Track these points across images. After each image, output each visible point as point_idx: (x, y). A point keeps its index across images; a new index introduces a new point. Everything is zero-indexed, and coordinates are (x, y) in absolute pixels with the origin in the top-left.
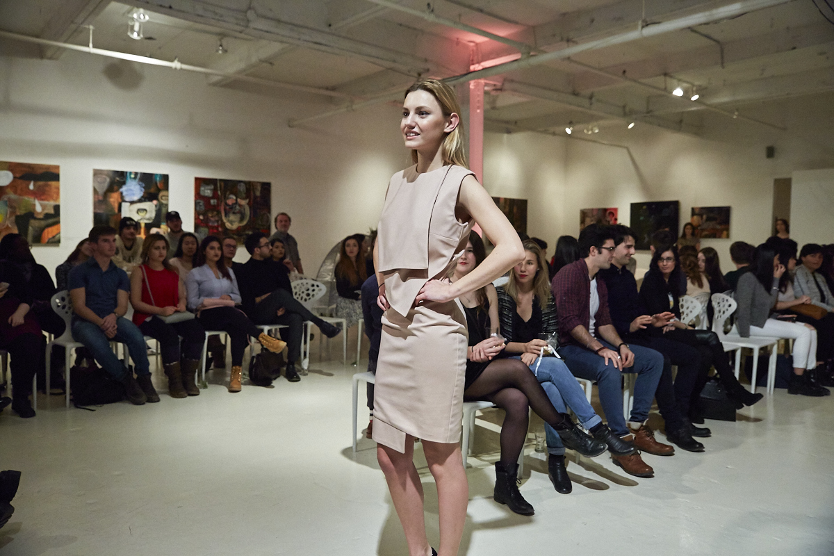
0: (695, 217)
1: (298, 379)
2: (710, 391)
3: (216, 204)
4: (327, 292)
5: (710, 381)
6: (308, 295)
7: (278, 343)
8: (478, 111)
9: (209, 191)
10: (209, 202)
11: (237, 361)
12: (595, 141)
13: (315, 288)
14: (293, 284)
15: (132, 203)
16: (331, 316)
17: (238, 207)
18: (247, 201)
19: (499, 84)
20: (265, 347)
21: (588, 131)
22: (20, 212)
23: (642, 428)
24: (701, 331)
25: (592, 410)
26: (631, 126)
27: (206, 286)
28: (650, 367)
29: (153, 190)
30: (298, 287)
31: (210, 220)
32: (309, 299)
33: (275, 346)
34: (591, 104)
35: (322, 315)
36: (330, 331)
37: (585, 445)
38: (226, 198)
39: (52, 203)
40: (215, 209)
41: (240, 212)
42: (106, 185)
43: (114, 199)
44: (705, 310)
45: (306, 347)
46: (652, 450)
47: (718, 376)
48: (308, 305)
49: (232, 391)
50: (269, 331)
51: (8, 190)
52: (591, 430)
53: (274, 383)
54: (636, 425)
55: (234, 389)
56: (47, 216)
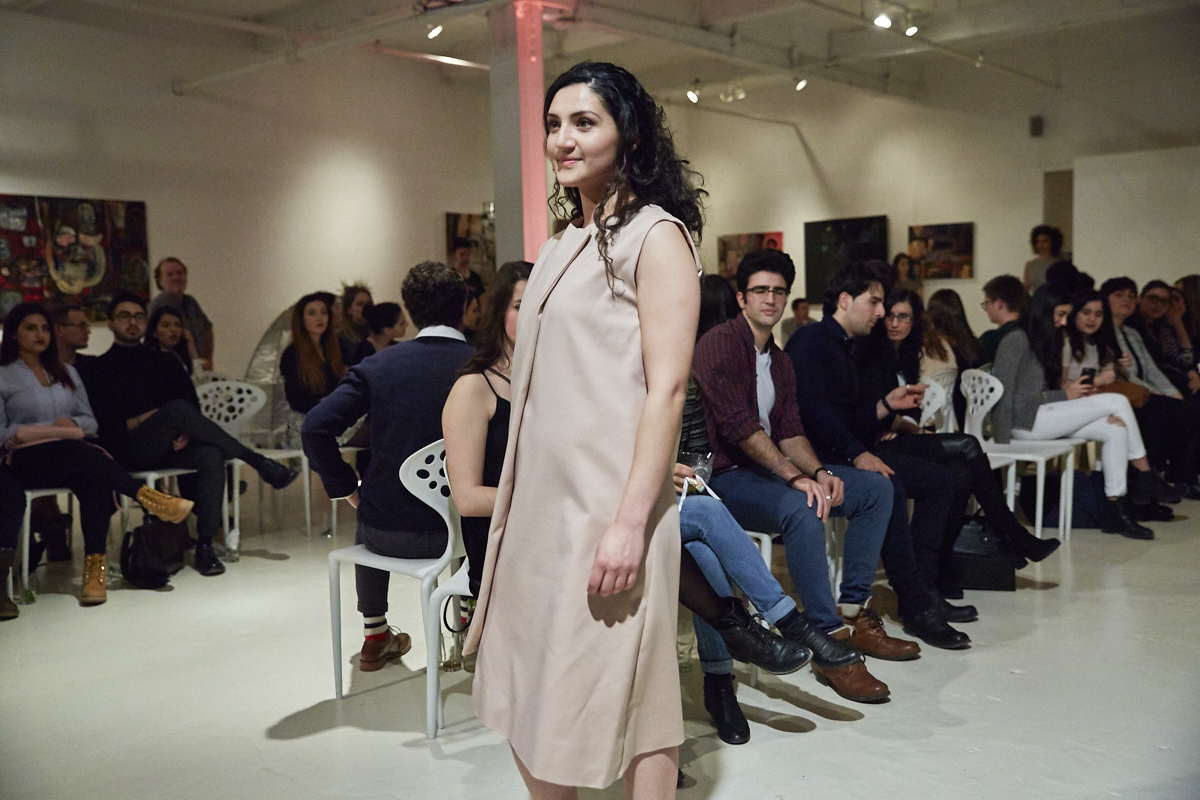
0: (915, 243)
1: (220, 570)
2: (970, 540)
3: (34, 244)
4: (266, 404)
5: (968, 523)
6: (231, 409)
7: (177, 503)
8: (534, 59)
9: (17, 220)
10: (21, 243)
11: (96, 542)
12: (739, 115)
13: (245, 395)
14: (200, 391)
16: (278, 447)
17: (80, 250)
18: (99, 237)
19: (569, 10)
20: (151, 513)
21: (727, 96)
23: (862, 613)
24: (947, 436)
25: (779, 588)
26: (801, 85)
27: (22, 401)
28: (870, 503)
30: (210, 396)
31: (25, 277)
32: (235, 417)
33: (171, 510)
34: (733, 45)
35: (259, 446)
36: (278, 476)
37: (772, 653)
38: (55, 233)
40: (34, 254)
41: (85, 260)
44: (951, 400)
45: (233, 507)
46: (882, 651)
47: (982, 514)
48: (232, 429)
49: (86, 604)
50: (159, 484)
52: (779, 624)
53: (173, 581)
54: (850, 610)
55: (90, 599)
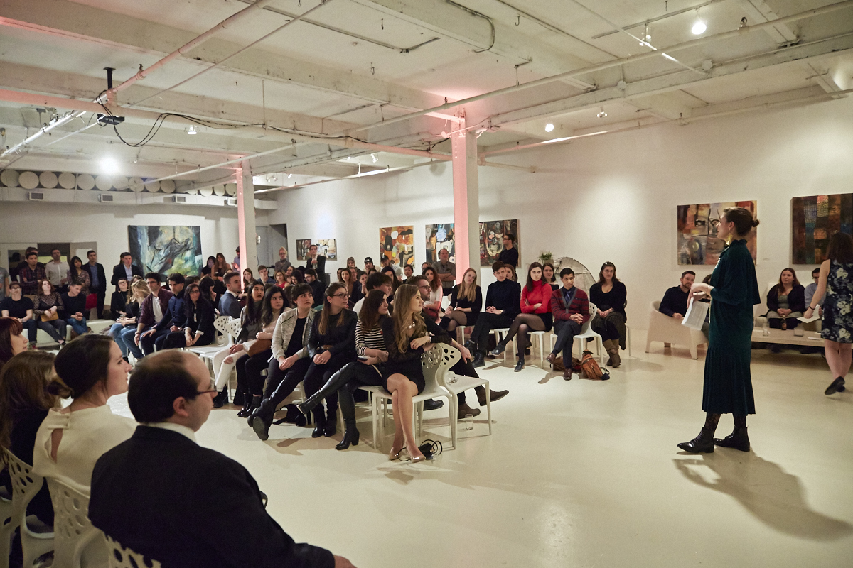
3: (482, 239)
15: (441, 242)
17: (496, 240)
18: (502, 235)
22: (401, 251)
29: (450, 234)
38: (489, 235)
39: (411, 246)
40: (482, 242)
41: (497, 244)
42: (430, 233)
43: (433, 240)
51: (397, 241)
56: (410, 253)
